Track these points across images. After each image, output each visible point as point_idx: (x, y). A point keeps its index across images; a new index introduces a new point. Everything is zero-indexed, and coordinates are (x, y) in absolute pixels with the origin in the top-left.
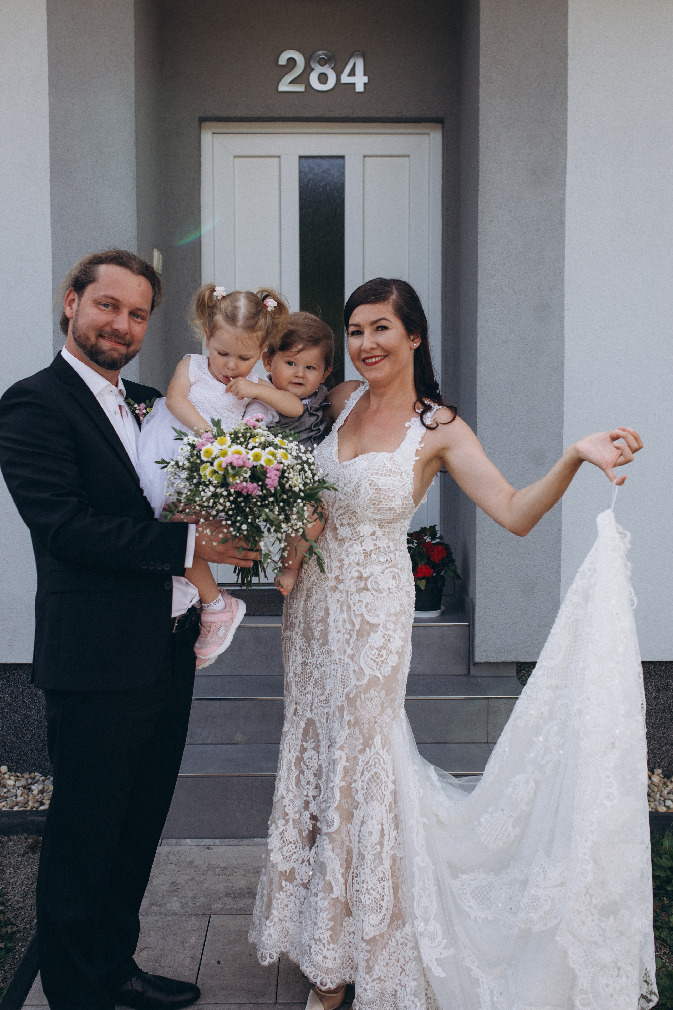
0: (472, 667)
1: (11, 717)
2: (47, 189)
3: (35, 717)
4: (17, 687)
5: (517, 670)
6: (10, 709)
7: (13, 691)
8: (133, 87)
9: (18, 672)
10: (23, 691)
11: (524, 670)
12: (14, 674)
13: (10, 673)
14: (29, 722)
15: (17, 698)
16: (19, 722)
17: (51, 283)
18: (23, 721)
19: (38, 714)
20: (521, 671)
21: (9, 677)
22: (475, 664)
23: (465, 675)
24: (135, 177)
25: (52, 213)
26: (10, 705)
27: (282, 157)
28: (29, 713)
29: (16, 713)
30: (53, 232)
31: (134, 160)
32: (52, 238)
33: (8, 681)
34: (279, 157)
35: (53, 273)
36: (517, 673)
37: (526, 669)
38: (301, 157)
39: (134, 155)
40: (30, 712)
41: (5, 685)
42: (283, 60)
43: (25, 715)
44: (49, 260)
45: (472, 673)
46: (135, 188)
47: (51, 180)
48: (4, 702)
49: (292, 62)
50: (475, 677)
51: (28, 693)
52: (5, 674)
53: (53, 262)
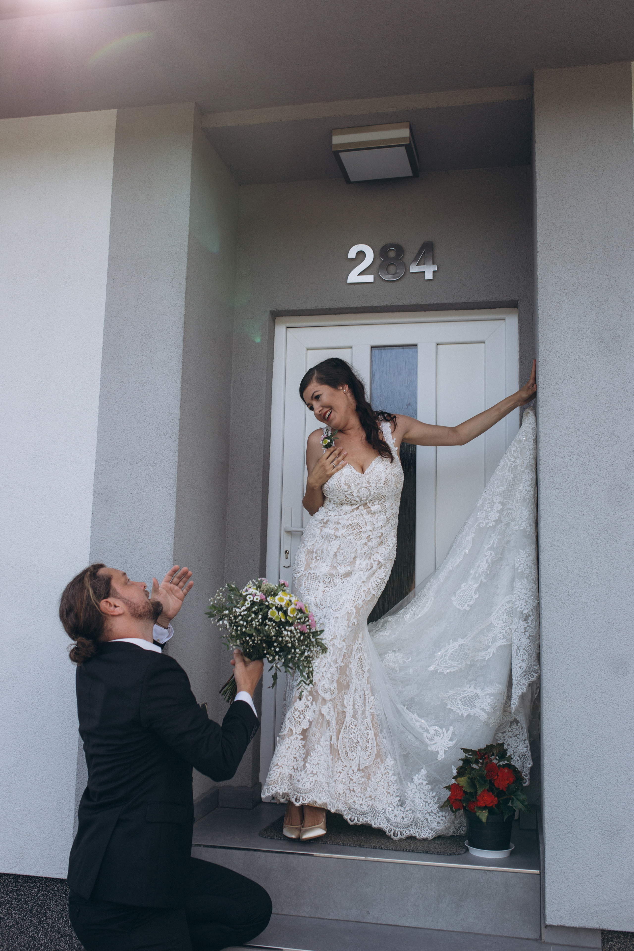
0: (544, 930)
1: (17, 938)
2: (98, 374)
3: (42, 941)
4: (26, 903)
5: (603, 939)
6: (18, 929)
7: (22, 908)
8: (185, 275)
9: (29, 885)
10: (32, 908)
11: (612, 941)
12: (25, 887)
13: (21, 886)
14: (35, 946)
15: (26, 916)
16: (25, 945)
17: (94, 465)
18: (29, 945)
19: (45, 937)
20: (608, 942)
21: (19, 890)
22: (546, 926)
23: (536, 940)
24: (181, 360)
25: (100, 397)
26: (18, 923)
27: (354, 348)
28: (36, 935)
29: (23, 934)
30: (100, 415)
31: (182, 343)
32: (99, 421)
33: (18, 895)
34: (351, 348)
35: (97, 455)
36: (603, 943)
37: (615, 940)
38: (372, 347)
39: (182, 339)
40: (38, 934)
41: (15, 899)
42: (352, 254)
43: (31, 937)
44: (94, 442)
45: (544, 938)
46: (181, 370)
47: (102, 365)
48: (12, 920)
49: (361, 255)
50: (547, 943)
51: (37, 911)
52: (15, 887)
53: (97, 444)
